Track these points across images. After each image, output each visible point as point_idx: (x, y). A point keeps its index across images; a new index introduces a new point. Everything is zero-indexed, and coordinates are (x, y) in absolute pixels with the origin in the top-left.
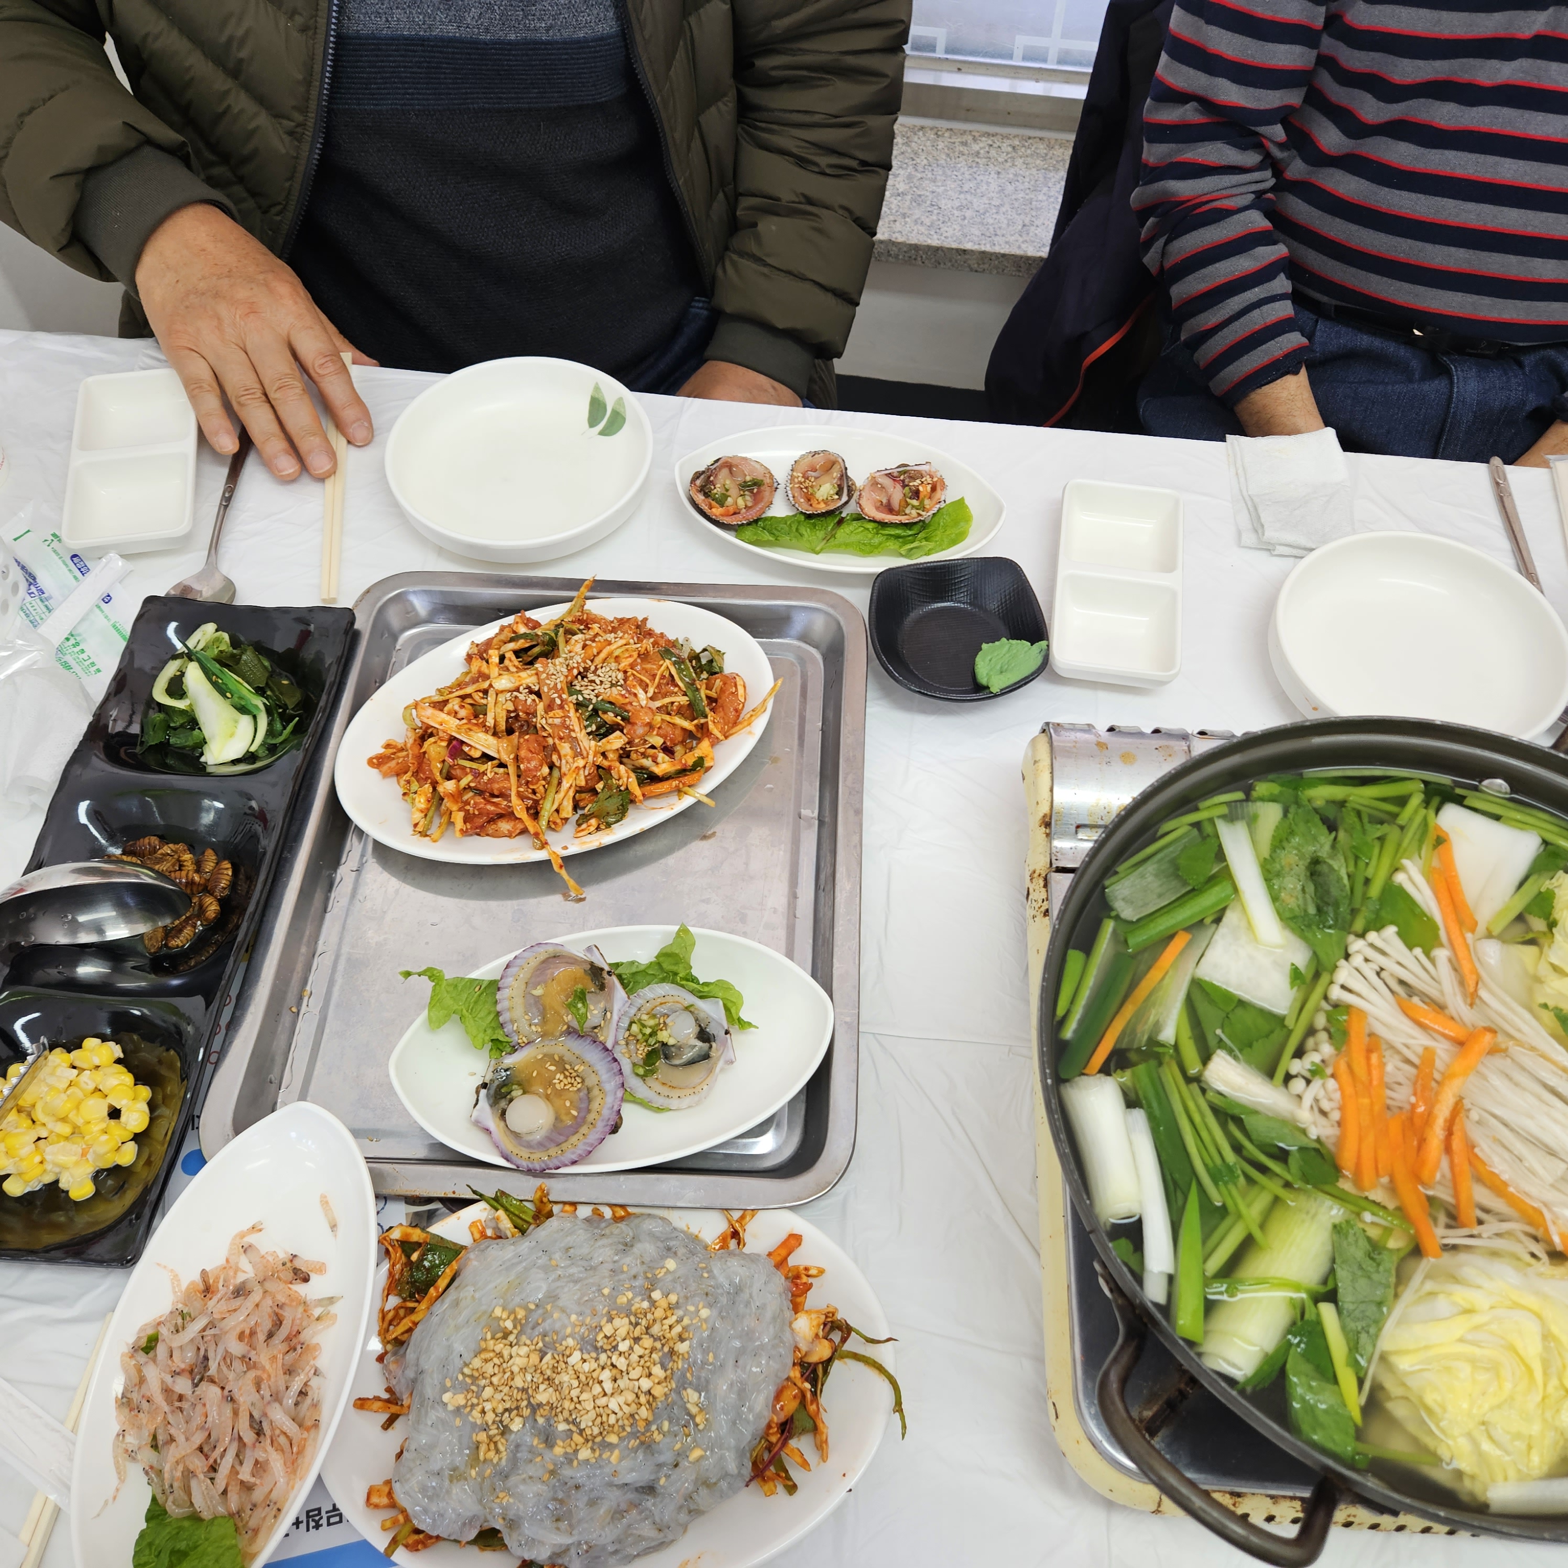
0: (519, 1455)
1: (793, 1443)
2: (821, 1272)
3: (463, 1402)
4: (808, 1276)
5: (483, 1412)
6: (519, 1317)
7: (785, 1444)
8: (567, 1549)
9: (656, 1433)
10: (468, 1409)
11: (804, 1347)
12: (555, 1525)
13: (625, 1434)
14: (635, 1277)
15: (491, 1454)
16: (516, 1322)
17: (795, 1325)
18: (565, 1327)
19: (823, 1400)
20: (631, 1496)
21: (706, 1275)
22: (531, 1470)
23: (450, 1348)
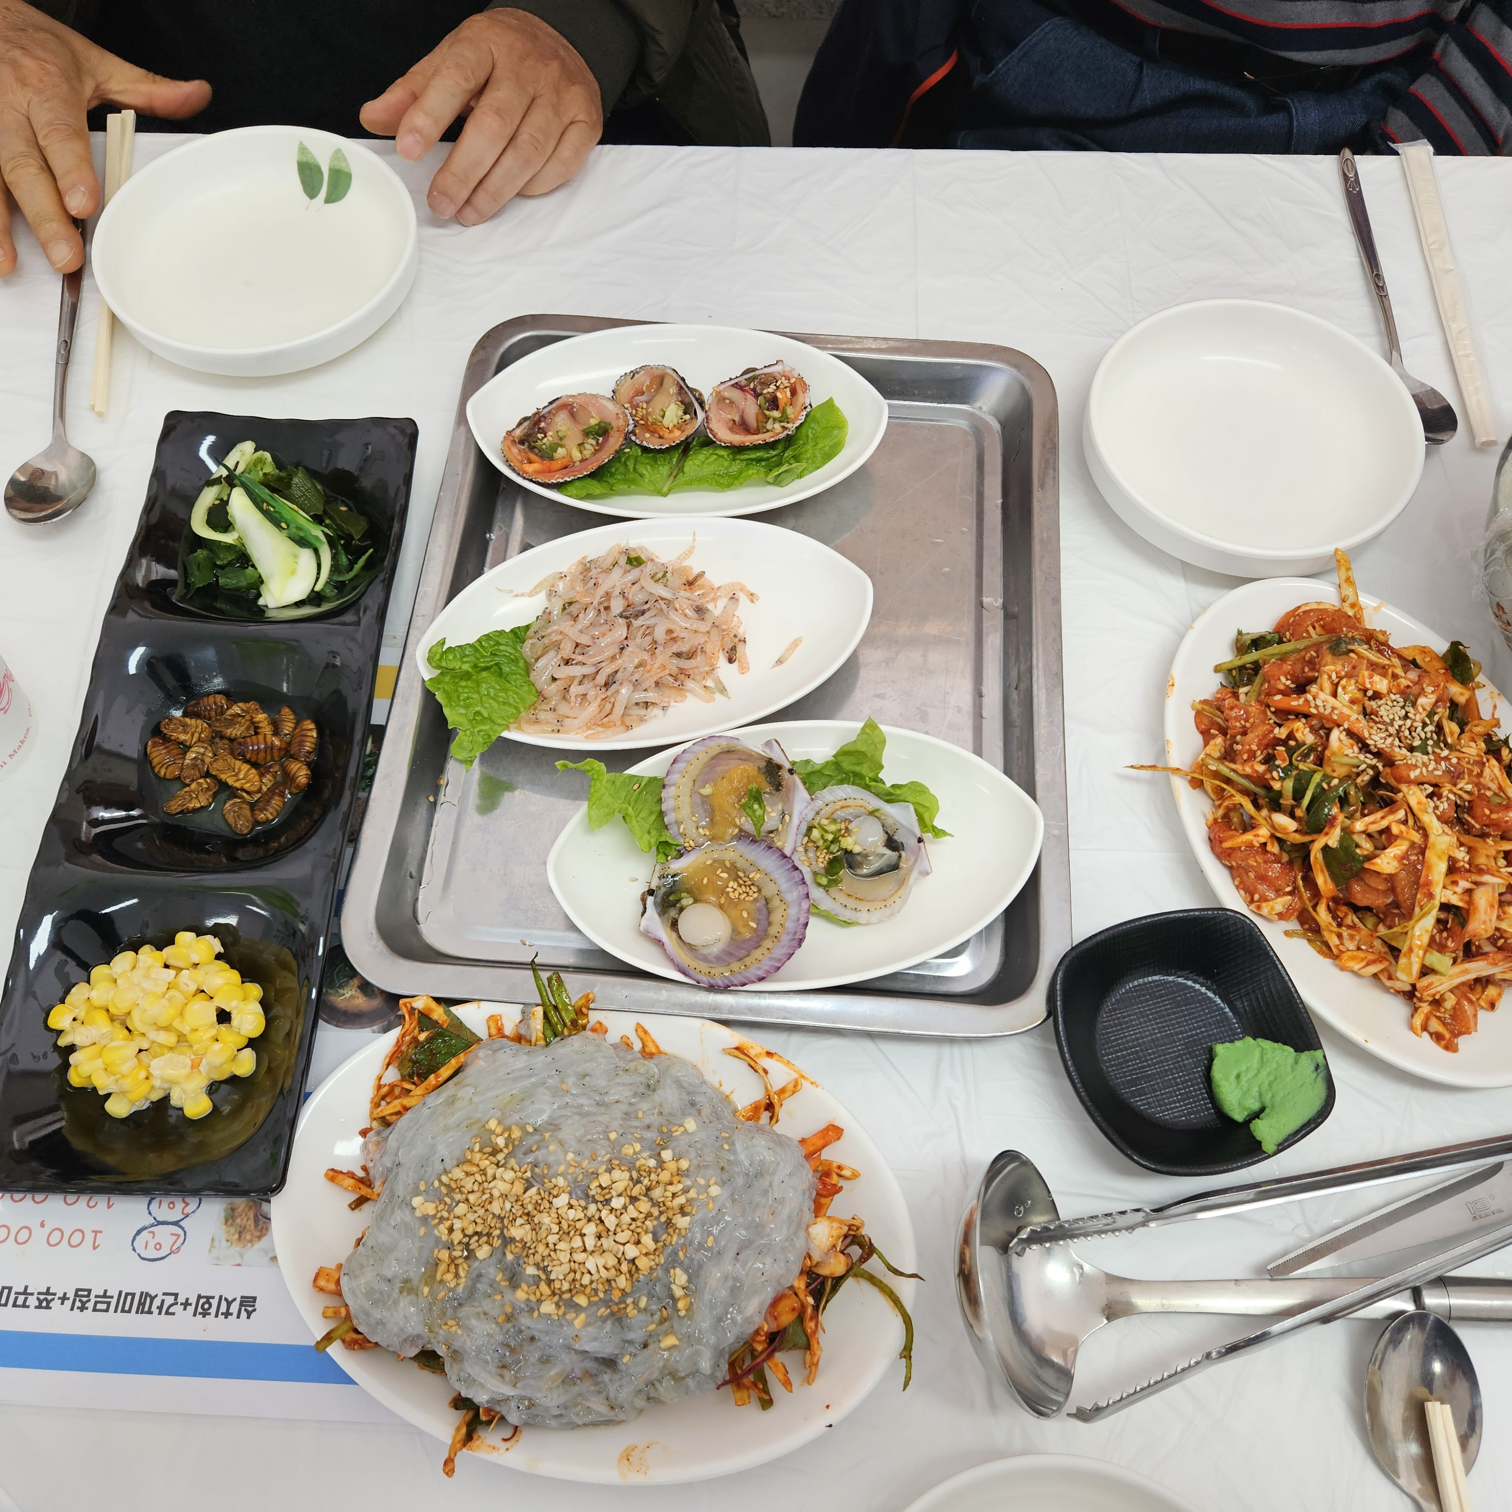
0: (479, 1285)
1: (779, 1357)
2: (855, 1175)
3: (432, 1212)
4: (840, 1176)
5: (451, 1230)
6: (513, 1136)
7: (770, 1356)
8: (507, 1399)
9: (631, 1306)
10: (436, 1221)
11: (816, 1257)
12: (499, 1371)
13: (596, 1299)
14: (649, 1127)
15: (449, 1277)
16: (509, 1140)
17: (812, 1230)
18: (560, 1164)
19: (826, 1318)
20: (590, 1365)
21: (726, 1147)
22: (487, 1305)
23: (433, 1147)
